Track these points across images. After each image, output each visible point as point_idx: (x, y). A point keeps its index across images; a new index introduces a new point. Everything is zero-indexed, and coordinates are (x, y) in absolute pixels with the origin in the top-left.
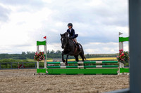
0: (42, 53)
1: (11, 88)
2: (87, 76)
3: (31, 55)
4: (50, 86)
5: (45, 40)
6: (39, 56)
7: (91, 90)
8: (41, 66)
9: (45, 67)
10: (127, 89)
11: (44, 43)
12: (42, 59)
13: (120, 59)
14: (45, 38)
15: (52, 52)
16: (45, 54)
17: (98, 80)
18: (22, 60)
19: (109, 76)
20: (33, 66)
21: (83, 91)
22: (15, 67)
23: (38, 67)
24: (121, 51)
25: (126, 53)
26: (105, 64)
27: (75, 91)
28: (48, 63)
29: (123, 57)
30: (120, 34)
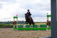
0: (16, 22)
1: (3, 36)
2: (34, 31)
3: (11, 22)
4: (19, 35)
5: (17, 16)
6: (15, 23)
7: (36, 37)
8: (16, 27)
9: (17, 27)
10: (50, 36)
11: (17, 17)
12: (16, 24)
13: (47, 24)
14: (17, 15)
15: (20, 21)
16: (17, 22)
17: (39, 32)
18: (8, 24)
19: (43, 31)
20: (12, 27)
21: (32, 37)
22: (5, 27)
23: (14, 27)
24: (48, 21)
25: (50, 22)
26: (41, 26)
27: (29, 37)
28: (18, 26)
29: (48, 23)
30: (47, 14)
